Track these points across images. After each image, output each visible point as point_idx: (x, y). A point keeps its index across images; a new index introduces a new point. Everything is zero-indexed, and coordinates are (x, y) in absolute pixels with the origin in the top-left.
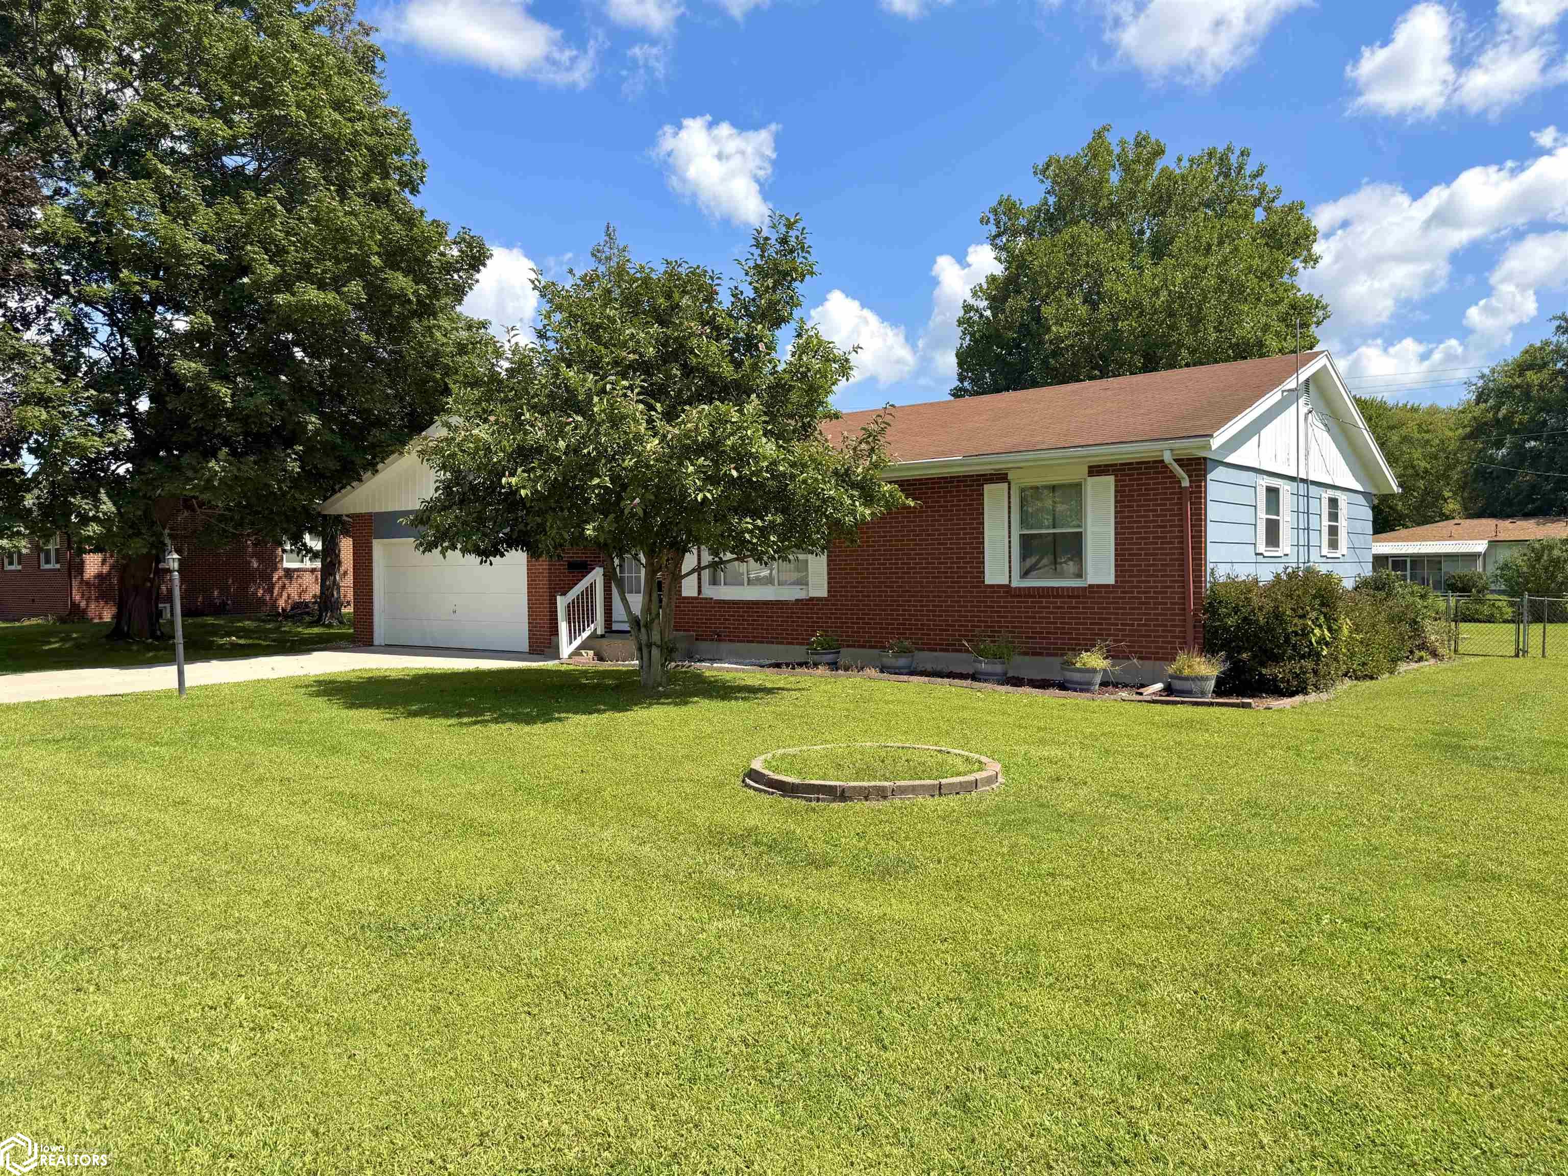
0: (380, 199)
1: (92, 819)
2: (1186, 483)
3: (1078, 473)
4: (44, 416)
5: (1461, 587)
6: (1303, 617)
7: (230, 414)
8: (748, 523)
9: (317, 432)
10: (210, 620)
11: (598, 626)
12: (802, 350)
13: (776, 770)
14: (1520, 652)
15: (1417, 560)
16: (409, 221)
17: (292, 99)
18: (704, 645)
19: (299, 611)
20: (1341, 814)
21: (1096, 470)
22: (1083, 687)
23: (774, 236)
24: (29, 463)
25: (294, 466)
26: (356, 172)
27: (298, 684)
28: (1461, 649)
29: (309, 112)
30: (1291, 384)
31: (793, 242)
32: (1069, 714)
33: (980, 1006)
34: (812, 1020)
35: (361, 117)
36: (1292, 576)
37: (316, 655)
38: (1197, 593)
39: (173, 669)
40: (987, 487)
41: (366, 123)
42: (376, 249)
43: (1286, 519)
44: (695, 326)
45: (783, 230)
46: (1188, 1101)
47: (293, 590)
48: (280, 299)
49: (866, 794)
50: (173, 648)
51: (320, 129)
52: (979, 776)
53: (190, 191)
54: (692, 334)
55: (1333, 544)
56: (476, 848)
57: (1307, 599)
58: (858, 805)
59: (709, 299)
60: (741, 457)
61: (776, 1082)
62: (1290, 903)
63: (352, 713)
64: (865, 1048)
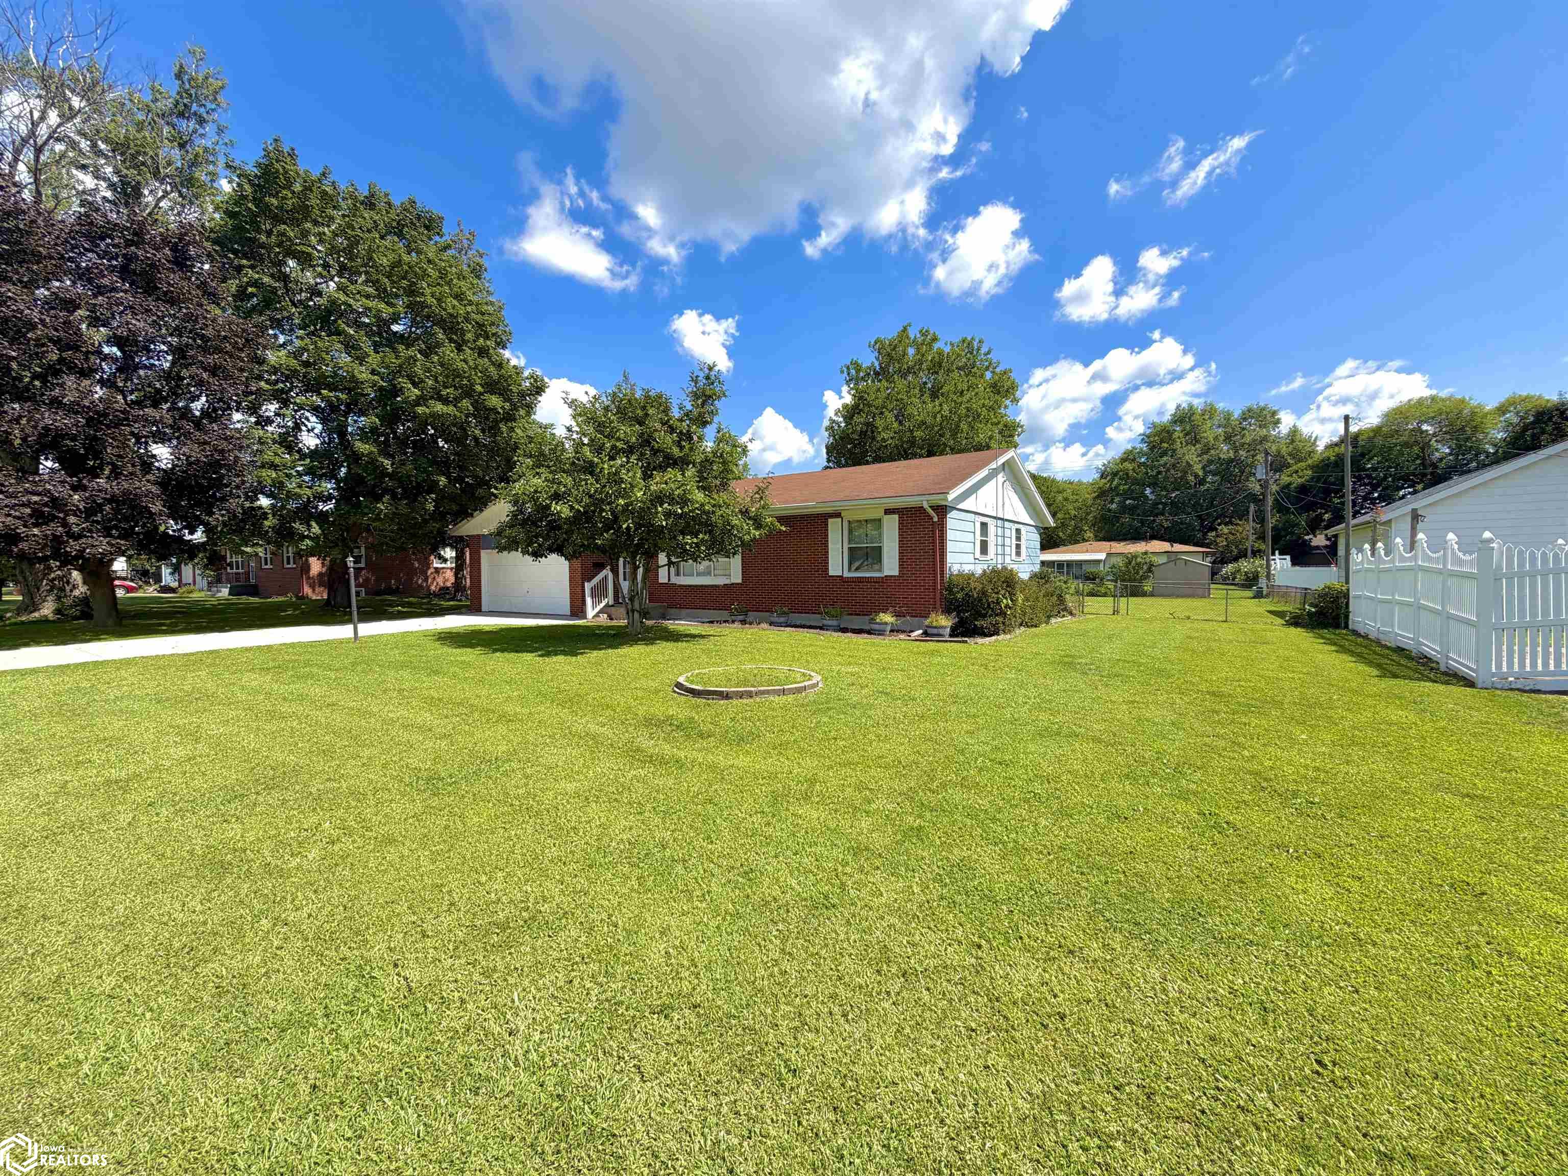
0: (483, 352)
1: (272, 715)
2: (936, 519)
3: (879, 513)
4: (274, 475)
5: (1090, 578)
6: (997, 593)
7: (391, 476)
8: (688, 539)
9: (445, 486)
10: (389, 597)
11: (610, 599)
12: (719, 441)
13: (692, 682)
14: (1116, 612)
15: (1070, 564)
16: (500, 366)
17: (428, 291)
18: (673, 611)
19: (443, 592)
20: (1002, 701)
21: (888, 512)
22: (881, 633)
23: (701, 375)
24: (264, 501)
25: (431, 507)
26: (469, 336)
27: (425, 634)
28: (1085, 610)
29: (439, 300)
30: (993, 465)
31: (713, 378)
32: (868, 648)
33: (774, 816)
34: (673, 827)
35: (470, 303)
36: (994, 571)
37: (447, 617)
38: (942, 580)
39: (350, 627)
40: (830, 520)
41: (474, 307)
42: (478, 381)
43: (991, 540)
44: (658, 425)
45: (707, 371)
46: (878, 868)
47: (440, 580)
48: (420, 410)
49: (741, 695)
50: (351, 613)
51: (445, 310)
52: (806, 683)
53: (366, 345)
54: (656, 430)
55: (1018, 554)
56: (502, 729)
57: (1000, 583)
58: (735, 702)
59: (666, 411)
60: (684, 501)
61: (641, 865)
62: (962, 752)
63: (458, 651)
64: (700, 842)
